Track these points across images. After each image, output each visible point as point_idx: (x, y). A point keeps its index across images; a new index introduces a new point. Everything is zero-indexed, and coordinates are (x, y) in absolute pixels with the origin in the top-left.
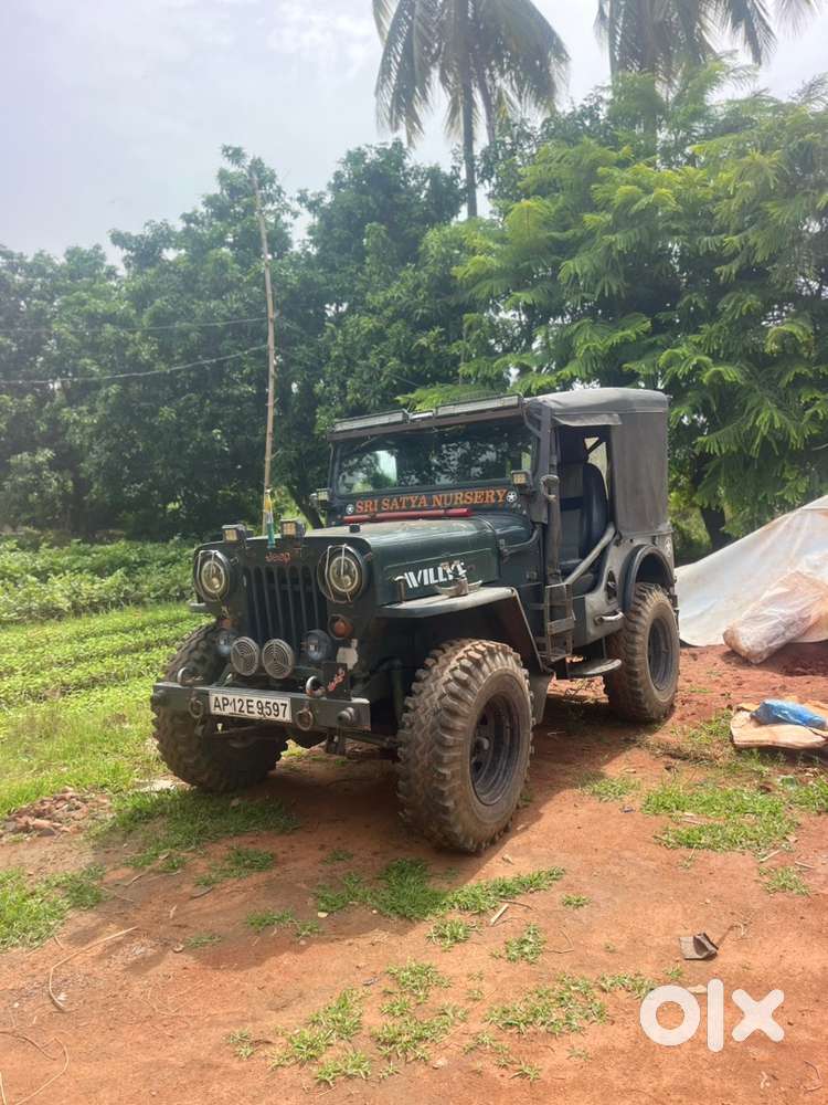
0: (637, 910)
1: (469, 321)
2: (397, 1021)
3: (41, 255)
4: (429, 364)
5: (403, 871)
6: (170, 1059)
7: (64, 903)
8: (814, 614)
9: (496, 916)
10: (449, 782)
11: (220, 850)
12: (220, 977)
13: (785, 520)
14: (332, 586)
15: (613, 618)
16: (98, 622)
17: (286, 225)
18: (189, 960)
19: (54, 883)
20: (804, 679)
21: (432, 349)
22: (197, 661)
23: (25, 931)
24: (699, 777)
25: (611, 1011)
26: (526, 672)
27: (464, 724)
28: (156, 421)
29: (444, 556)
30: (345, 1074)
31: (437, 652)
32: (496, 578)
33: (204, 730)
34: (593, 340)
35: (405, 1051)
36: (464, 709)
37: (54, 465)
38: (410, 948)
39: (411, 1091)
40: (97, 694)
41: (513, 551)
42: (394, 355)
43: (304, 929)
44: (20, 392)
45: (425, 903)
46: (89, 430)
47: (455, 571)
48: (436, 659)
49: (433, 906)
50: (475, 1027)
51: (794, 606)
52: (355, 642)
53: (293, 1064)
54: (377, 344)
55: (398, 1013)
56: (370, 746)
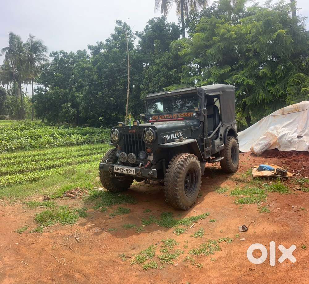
0: (228, 221)
1: (183, 68)
2: (165, 254)
3: (71, 53)
4: (173, 79)
5: (166, 215)
6: (105, 259)
7: (78, 215)
8: (272, 142)
9: (191, 226)
10: (178, 191)
11: (116, 207)
12: (117, 239)
13: (265, 118)
14: (146, 139)
15: (222, 146)
16: (83, 147)
17: (132, 41)
18: (109, 234)
19: (76, 210)
20: (270, 159)
21: (174, 75)
22: (111, 158)
23: (69, 221)
24: (244, 186)
25: (221, 247)
26: (199, 161)
27: (183, 176)
28: (97, 96)
29: (176, 131)
30: (151, 267)
31: (175, 157)
32: (191, 137)
33: (112, 176)
34: (216, 72)
35: (167, 262)
36: (182, 172)
37: (72, 107)
38: (168, 235)
39: (168, 272)
40: (83, 165)
41: (195, 129)
42: (163, 77)
43: (139, 229)
44: (65, 88)
45: (172, 223)
46: (81, 98)
47: (180, 135)
48: (175, 158)
49: (175, 224)
50: (185, 255)
51: (267, 140)
52: (152, 154)
53: (137, 264)
54: (158, 74)
55: (165, 252)
56: (157, 182)
